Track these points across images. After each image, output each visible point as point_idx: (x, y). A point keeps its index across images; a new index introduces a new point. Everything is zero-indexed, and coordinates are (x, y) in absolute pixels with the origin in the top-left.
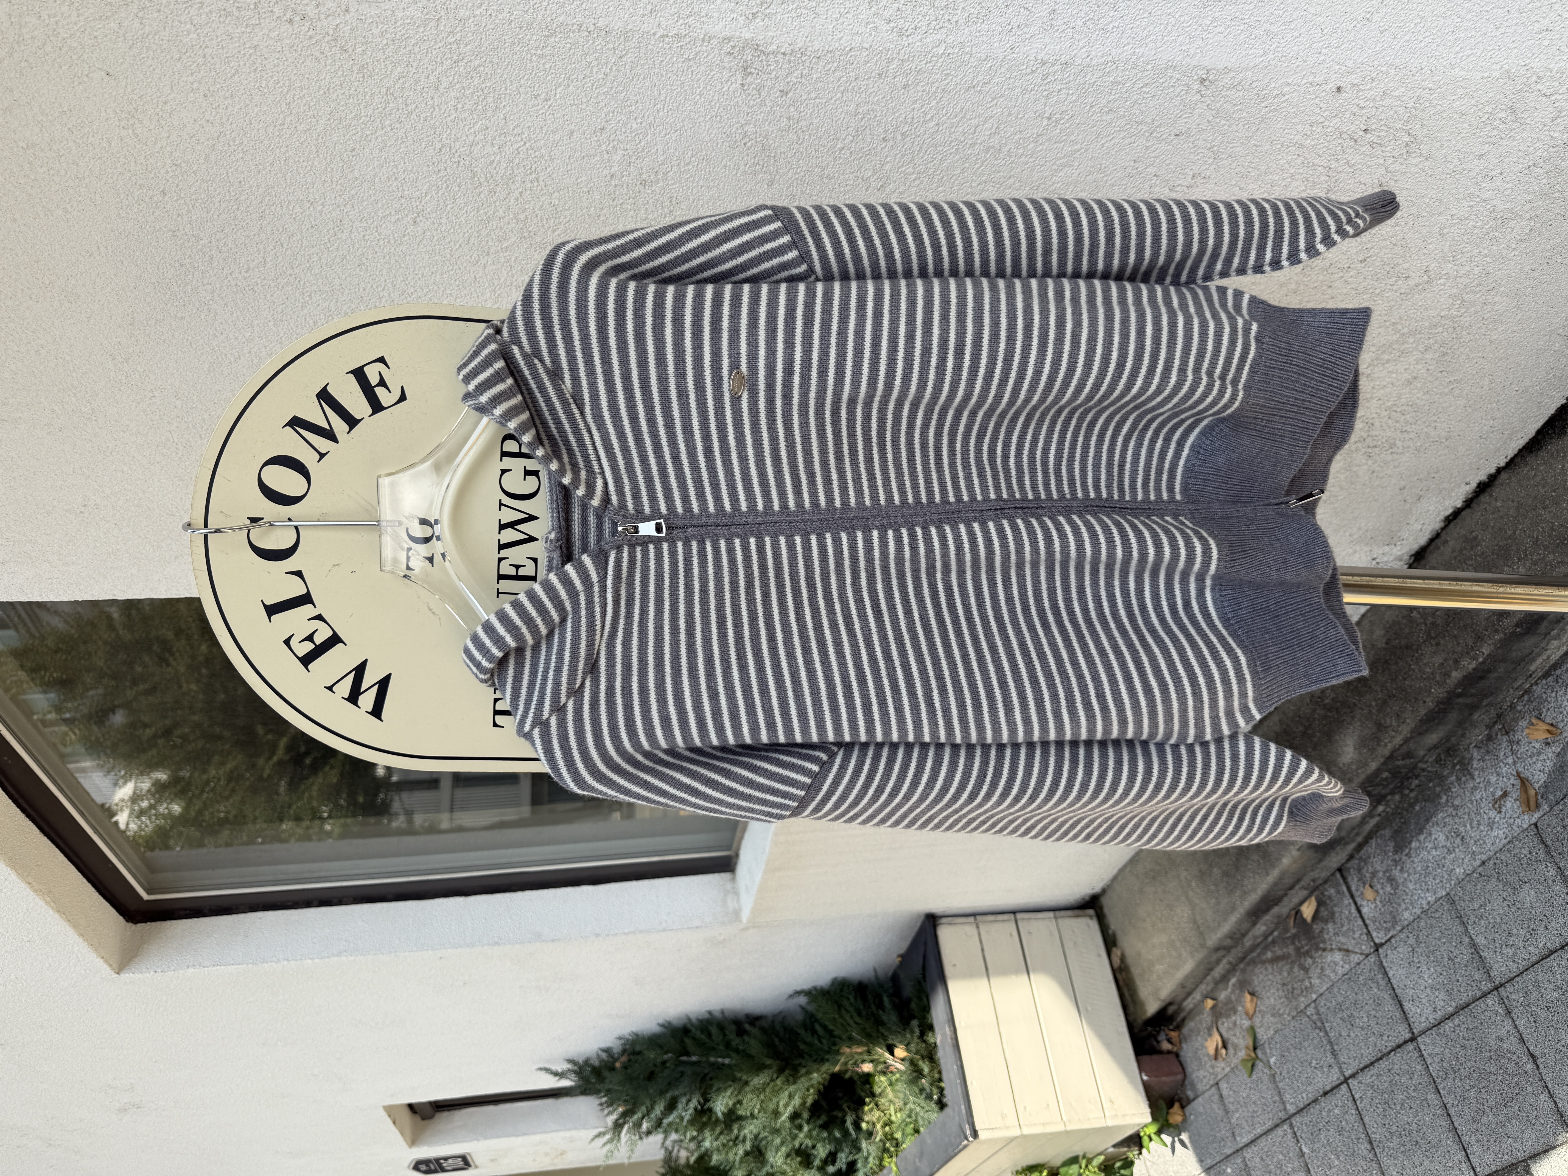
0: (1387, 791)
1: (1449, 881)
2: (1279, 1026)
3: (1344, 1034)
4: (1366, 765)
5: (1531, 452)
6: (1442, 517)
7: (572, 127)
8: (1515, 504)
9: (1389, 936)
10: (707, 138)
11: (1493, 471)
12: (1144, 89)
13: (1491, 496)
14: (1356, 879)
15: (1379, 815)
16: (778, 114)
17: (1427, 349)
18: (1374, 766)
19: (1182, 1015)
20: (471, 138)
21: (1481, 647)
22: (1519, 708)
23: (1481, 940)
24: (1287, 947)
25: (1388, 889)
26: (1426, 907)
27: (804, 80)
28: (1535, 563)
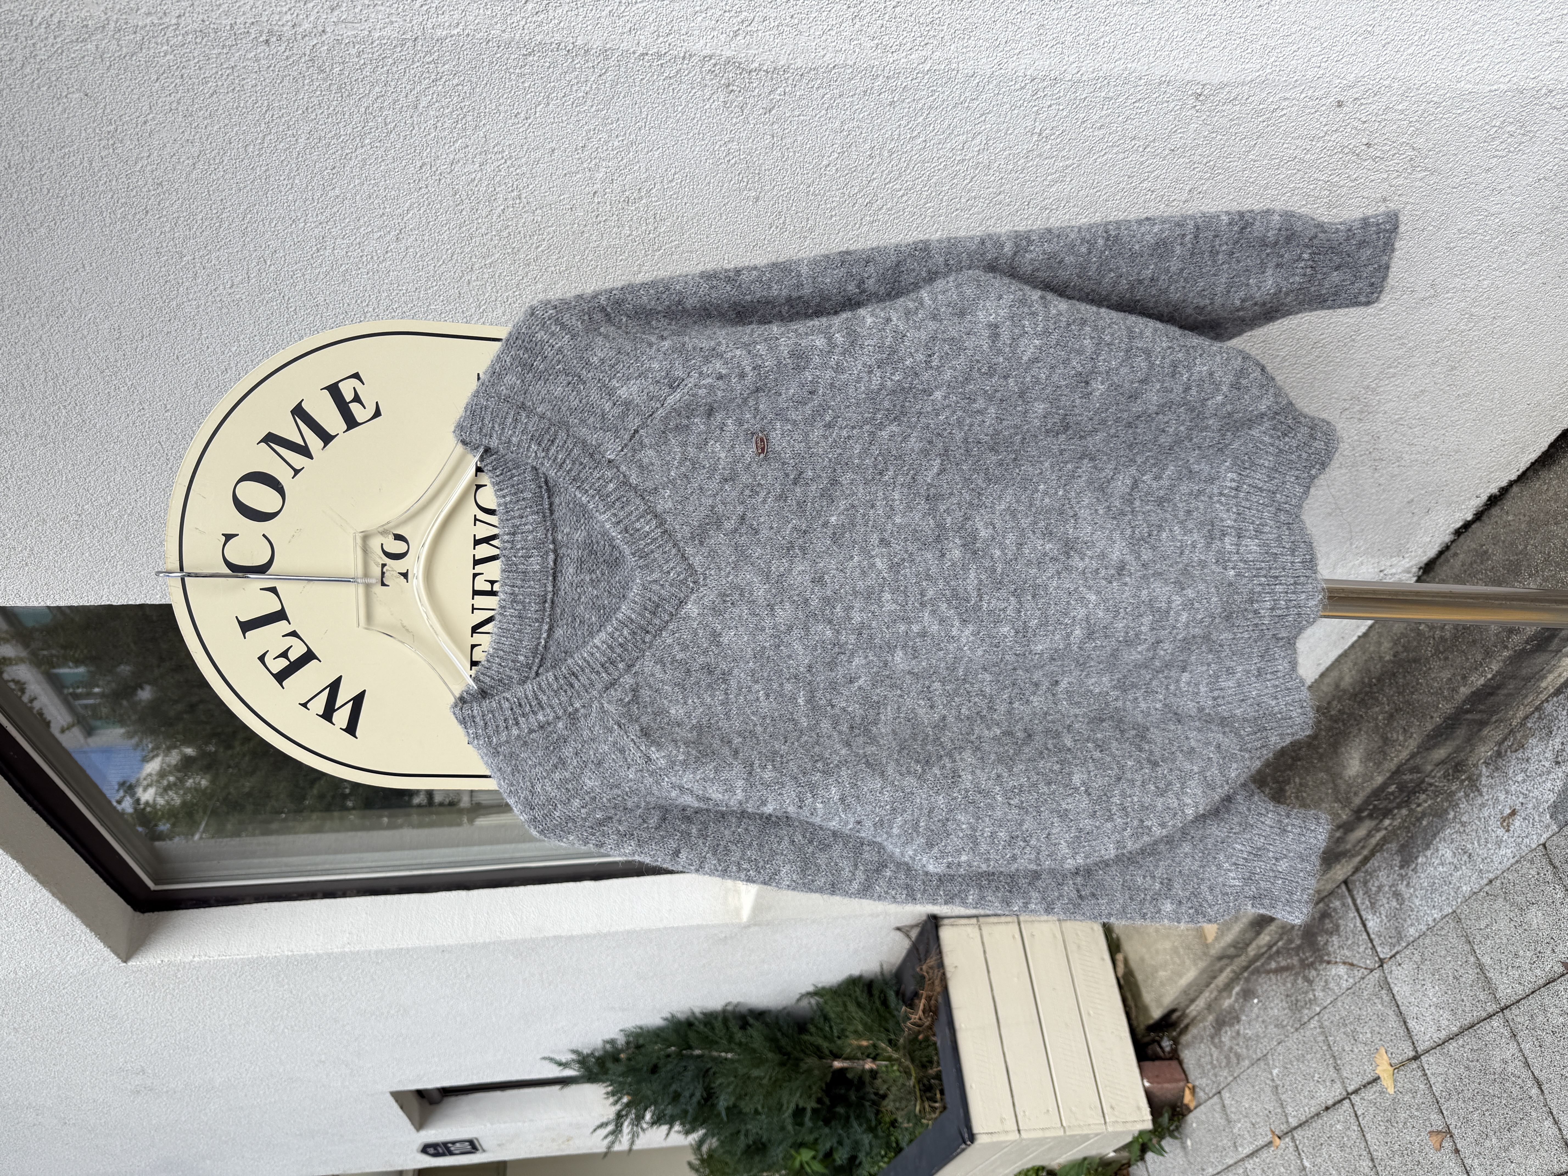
0: (1394, 805)
1: (1456, 898)
2: (1282, 1037)
3: (1347, 1048)
4: (1372, 778)
5: (1544, 466)
6: (1452, 530)
7: (553, 145)
8: (1527, 518)
9: (1393, 952)
10: (690, 156)
11: (1504, 484)
12: (1137, 105)
13: (1502, 509)
14: (1361, 892)
15: (1386, 829)
16: (761, 131)
17: (1434, 364)
18: (1379, 780)
19: (1186, 1021)
20: (451, 157)
21: (1490, 663)
22: (1529, 725)
23: (1486, 960)
24: (1291, 958)
25: (1394, 904)
26: (1431, 923)
27: (787, 97)
28: (1545, 580)
